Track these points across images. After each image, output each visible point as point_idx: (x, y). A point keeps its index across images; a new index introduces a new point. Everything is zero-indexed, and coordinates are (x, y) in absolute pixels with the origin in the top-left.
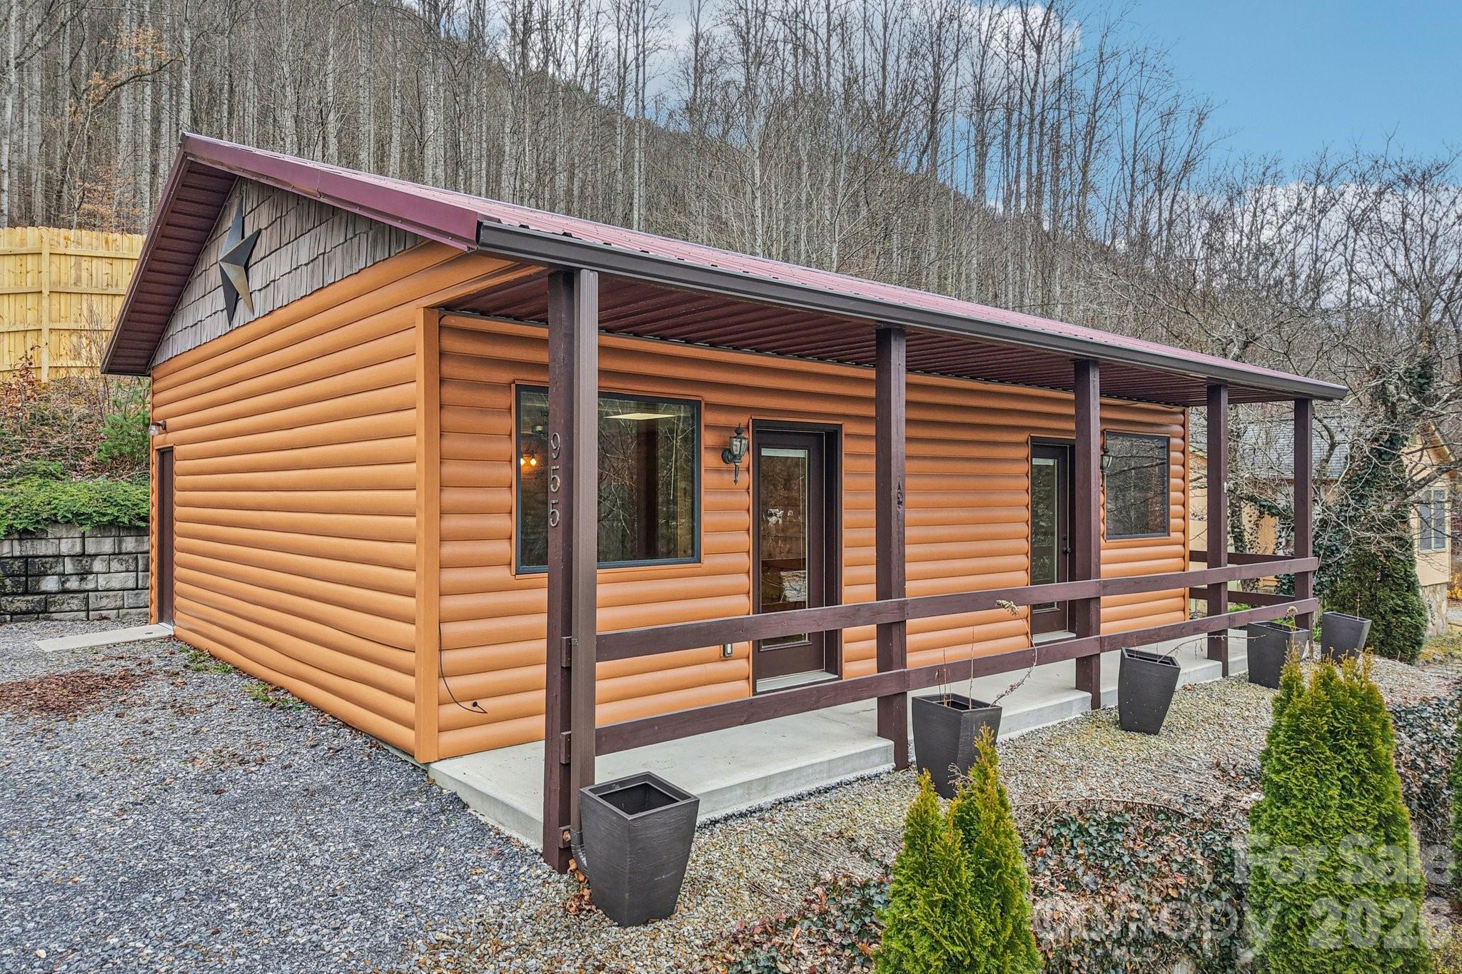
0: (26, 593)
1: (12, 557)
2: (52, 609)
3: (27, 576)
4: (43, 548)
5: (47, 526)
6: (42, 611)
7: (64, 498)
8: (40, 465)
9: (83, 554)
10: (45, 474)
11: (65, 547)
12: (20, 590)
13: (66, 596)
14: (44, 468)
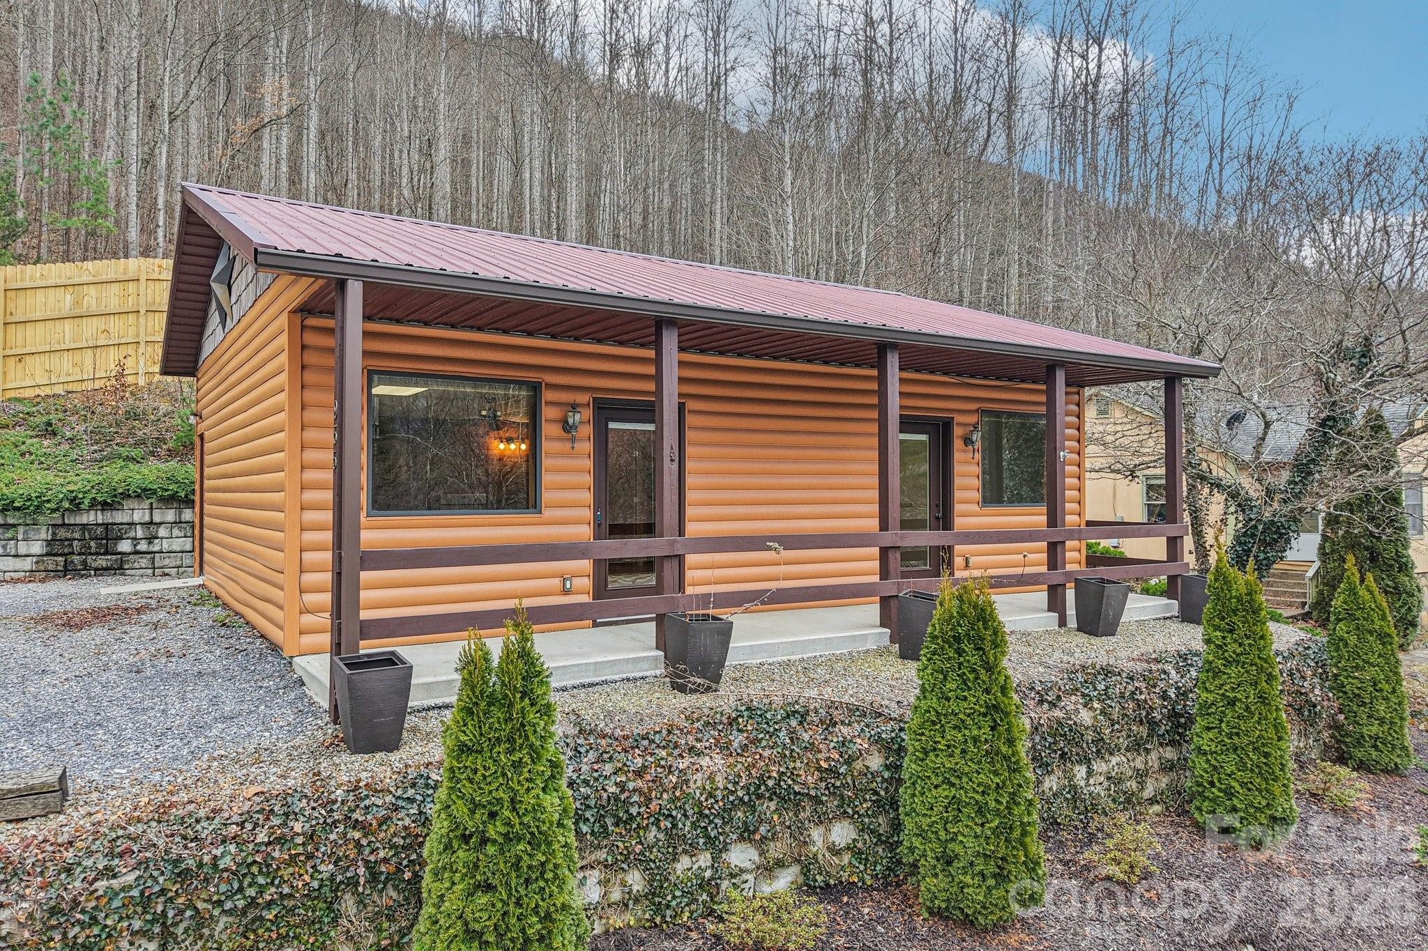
0: (106, 553)
1: (96, 524)
2: (126, 567)
3: (108, 539)
4: (120, 517)
5: (123, 499)
6: (118, 568)
7: (138, 476)
8: (124, 451)
9: (151, 523)
10: (129, 459)
11: (137, 516)
12: (102, 551)
13: (137, 556)
14: (127, 453)
